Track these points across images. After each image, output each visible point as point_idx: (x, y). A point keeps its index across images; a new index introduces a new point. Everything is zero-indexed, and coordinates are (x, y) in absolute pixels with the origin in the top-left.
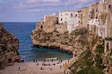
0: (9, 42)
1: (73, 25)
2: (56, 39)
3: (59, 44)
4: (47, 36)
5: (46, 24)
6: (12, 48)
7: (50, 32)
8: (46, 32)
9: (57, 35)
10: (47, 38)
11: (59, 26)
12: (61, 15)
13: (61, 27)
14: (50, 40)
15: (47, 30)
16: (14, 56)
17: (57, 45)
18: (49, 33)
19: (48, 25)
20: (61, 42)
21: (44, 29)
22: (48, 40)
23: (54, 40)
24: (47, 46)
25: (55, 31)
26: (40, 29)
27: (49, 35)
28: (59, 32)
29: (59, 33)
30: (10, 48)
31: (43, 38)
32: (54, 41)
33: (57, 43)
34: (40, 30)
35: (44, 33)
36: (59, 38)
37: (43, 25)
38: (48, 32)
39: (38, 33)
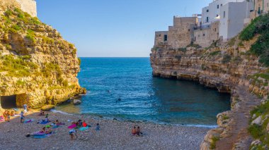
2: (192, 61)
3: (198, 71)
7: (181, 47)
8: (173, 47)
9: (195, 53)
10: (175, 60)
11: (201, 33)
13: (206, 33)
14: (180, 64)
15: (177, 42)
17: (194, 73)
18: (180, 49)
19: (179, 32)
20: (203, 65)
21: (171, 42)
24: (175, 75)
25: (192, 44)
26: (163, 41)
27: (179, 53)
28: (200, 45)
29: (200, 47)
31: (168, 60)
32: (188, 65)
33: (193, 69)
34: (161, 43)
35: (170, 49)
36: (198, 58)
38: (178, 46)
39: (158, 50)
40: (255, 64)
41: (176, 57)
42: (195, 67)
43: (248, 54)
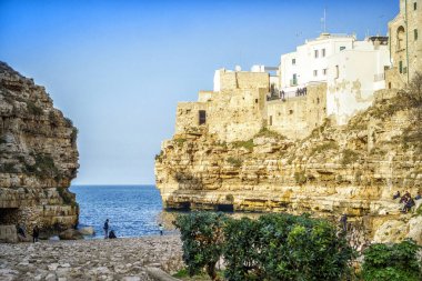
0: (16, 124)
1: (357, 85)
2: (269, 167)
3: (285, 188)
4: (226, 156)
5: (221, 105)
6: (32, 161)
7: (240, 139)
8: (221, 138)
9: (274, 151)
10: (227, 167)
11: (284, 108)
12: (294, 61)
13: (295, 109)
14: (241, 176)
15: (229, 128)
16: (37, 200)
17: (275, 194)
18: (236, 144)
19: (233, 105)
20: (297, 174)
21: (214, 126)
22: (233, 174)
23: (258, 174)
24: (228, 202)
25: (264, 131)
26: (195, 124)
27: (235, 154)
28: (283, 134)
29: (283, 138)
30: (21, 159)
31: (209, 168)
32: (261, 176)
33: (273, 187)
34: (194, 129)
35: (214, 144)
36: (284, 161)
37: (209, 110)
38: (231, 138)
39: (185, 144)
40: (408, 158)
41: (230, 160)
42: (276, 181)
43: (394, 141)
